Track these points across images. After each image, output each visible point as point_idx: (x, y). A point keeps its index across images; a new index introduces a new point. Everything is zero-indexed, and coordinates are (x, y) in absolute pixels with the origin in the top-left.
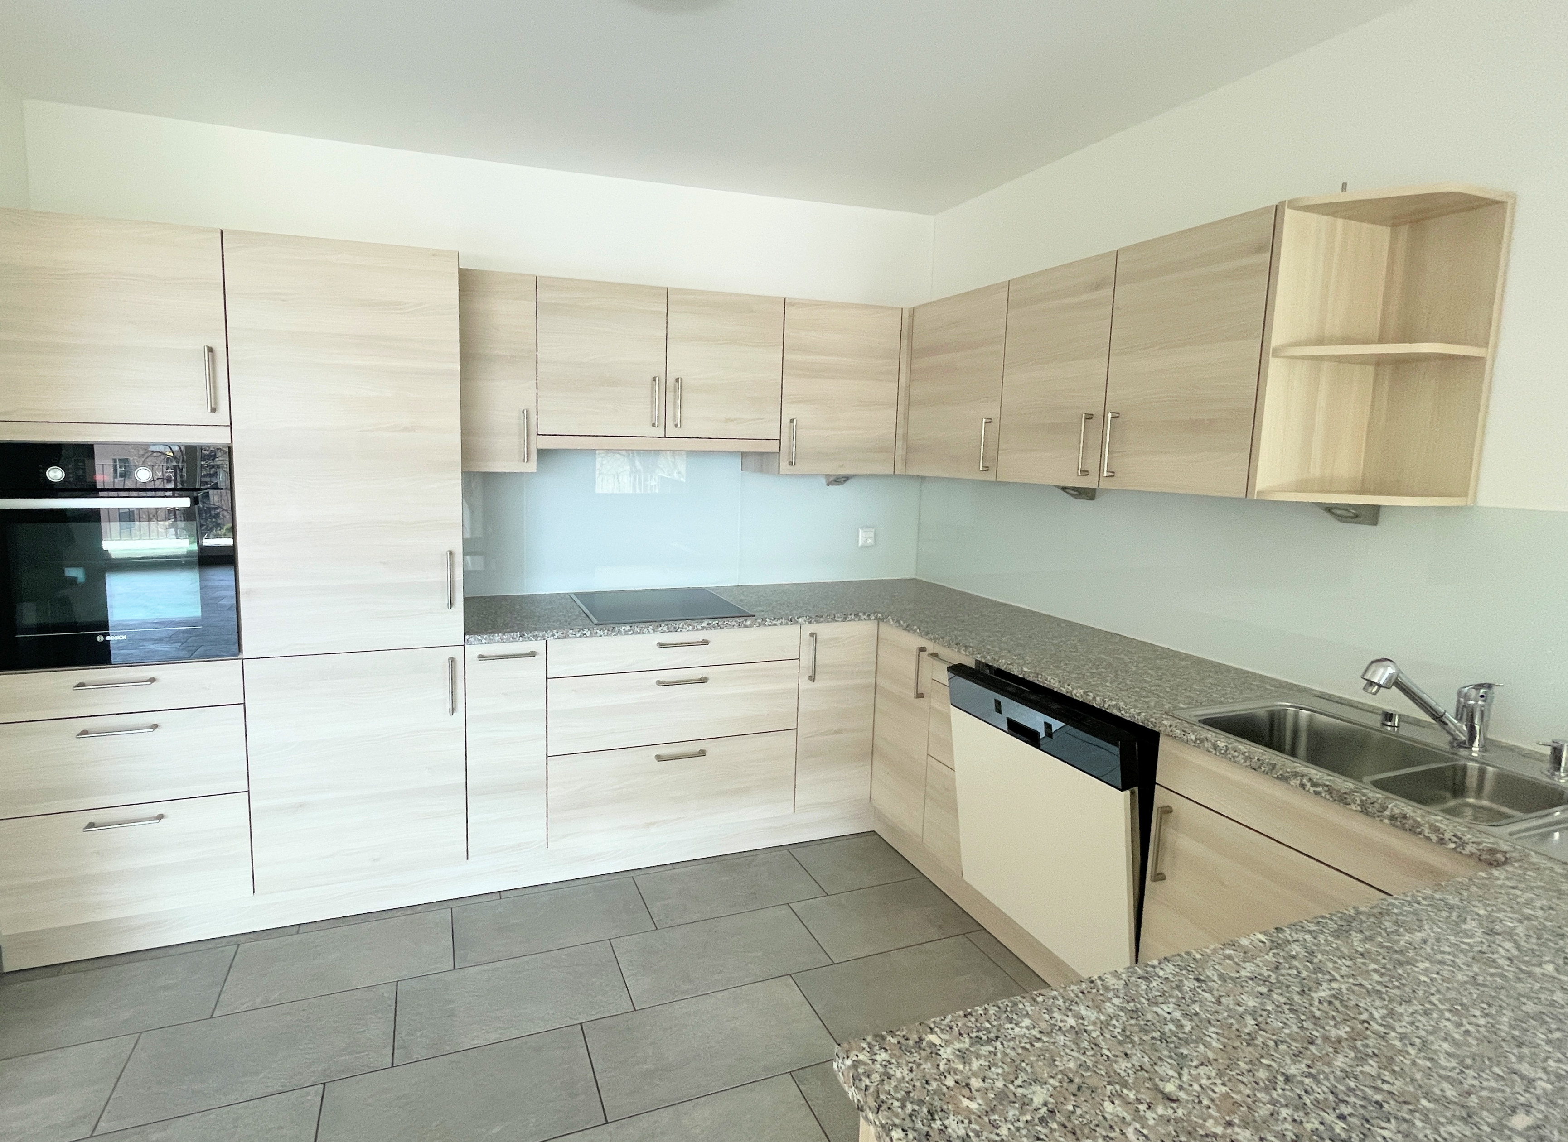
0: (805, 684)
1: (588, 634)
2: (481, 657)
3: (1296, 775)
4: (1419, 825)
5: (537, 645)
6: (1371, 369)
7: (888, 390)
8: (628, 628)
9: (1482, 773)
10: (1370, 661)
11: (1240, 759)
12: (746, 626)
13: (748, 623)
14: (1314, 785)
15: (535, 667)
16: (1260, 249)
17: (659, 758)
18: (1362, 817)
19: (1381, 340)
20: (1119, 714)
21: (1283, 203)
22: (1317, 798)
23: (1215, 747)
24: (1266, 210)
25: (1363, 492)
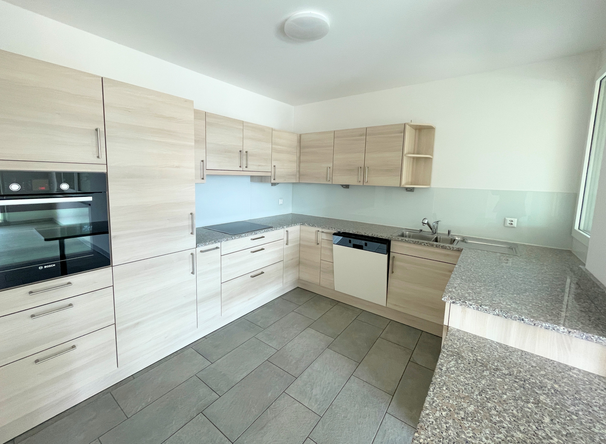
0: (286, 246)
1: (234, 238)
2: (201, 251)
3: (423, 242)
4: (446, 247)
5: (218, 245)
6: (412, 159)
7: (295, 158)
8: (244, 235)
9: (440, 238)
10: (422, 220)
11: (411, 242)
12: (273, 230)
13: (273, 229)
14: (427, 244)
15: (217, 253)
16: (401, 132)
17: (252, 277)
18: (436, 248)
19: (413, 154)
20: (382, 238)
21: (406, 123)
22: (427, 246)
23: (406, 240)
24: (402, 124)
25: (411, 185)
